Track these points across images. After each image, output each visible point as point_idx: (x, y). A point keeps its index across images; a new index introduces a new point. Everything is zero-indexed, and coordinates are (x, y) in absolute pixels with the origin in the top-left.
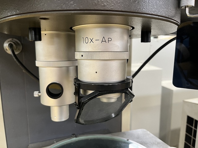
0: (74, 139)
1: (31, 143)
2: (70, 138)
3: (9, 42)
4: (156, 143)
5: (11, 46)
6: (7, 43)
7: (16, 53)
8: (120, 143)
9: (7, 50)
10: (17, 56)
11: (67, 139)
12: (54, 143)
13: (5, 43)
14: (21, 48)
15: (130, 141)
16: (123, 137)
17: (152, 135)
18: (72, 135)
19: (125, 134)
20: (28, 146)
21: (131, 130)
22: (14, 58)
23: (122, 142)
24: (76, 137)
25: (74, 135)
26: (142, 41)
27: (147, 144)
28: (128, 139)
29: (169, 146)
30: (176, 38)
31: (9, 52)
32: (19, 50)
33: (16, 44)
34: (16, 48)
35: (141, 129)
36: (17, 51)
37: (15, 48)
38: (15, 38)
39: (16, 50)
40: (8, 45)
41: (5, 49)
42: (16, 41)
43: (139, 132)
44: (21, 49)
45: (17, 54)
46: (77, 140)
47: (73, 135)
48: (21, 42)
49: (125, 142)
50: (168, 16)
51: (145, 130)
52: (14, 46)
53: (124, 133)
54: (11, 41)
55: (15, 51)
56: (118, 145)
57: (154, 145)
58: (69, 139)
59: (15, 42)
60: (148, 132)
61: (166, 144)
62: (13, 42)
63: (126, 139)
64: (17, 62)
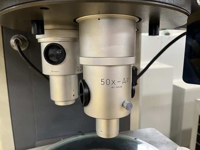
0: (80, 137)
1: (38, 140)
2: (76, 136)
3: (15, 37)
4: (166, 143)
5: (17, 42)
6: (14, 39)
7: (22, 50)
8: (128, 142)
9: (13, 46)
10: (23, 52)
11: (73, 137)
12: (61, 140)
13: (12, 39)
14: (27, 44)
15: (138, 140)
16: (130, 135)
17: (161, 134)
18: (79, 132)
19: (133, 133)
20: (35, 143)
21: (140, 128)
22: (20, 54)
23: (129, 141)
24: (83, 134)
27: (156, 143)
28: (136, 138)
29: (179, 146)
30: (186, 33)
31: (16, 48)
32: (25, 46)
33: (23, 40)
34: (23, 43)
35: (150, 127)
36: (23, 47)
37: (21, 44)
38: (22, 34)
39: (22, 46)
40: (14, 41)
41: (12, 45)
42: (22, 38)
43: (148, 131)
44: (28, 46)
45: (24, 51)
46: (83, 138)
48: (27, 39)
49: (132, 141)
51: (154, 129)
52: (20, 42)
54: (17, 37)
55: (21, 48)
56: (125, 144)
57: (163, 144)
58: (76, 137)
59: (21, 38)
60: (158, 131)
61: (176, 144)
62: (19, 38)
63: (134, 138)
64: (23, 58)
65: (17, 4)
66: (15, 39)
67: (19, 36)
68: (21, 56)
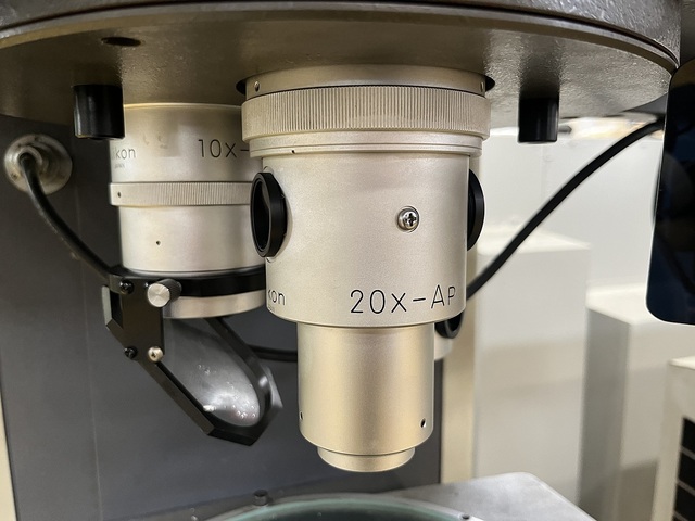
0: (262, 512)
2: (246, 508)
3: (20, 146)
5: (27, 161)
6: (16, 151)
7: (48, 188)
9: (15, 177)
10: (50, 200)
11: (237, 512)
13: (9, 150)
14: (68, 168)
16: (446, 504)
18: (256, 494)
19: (457, 494)
21: (474, 476)
22: (40, 207)
24: (270, 502)
25: (262, 495)
26: (523, 138)
28: (467, 514)
31: (24, 184)
32: (60, 176)
33: (49, 154)
34: (49, 168)
36: (53, 182)
37: (44, 170)
38: (48, 134)
39: (48, 175)
40: (17, 156)
41: (9, 175)
42: (49, 146)
43: (510, 484)
44: (69, 174)
45: (52, 194)
46: (273, 516)
47: (260, 494)
48: (66, 148)
50: (639, 26)
51: (531, 478)
52: (40, 161)
53: (451, 489)
54: (29, 144)
55: (42, 182)
58: (246, 512)
59: (43, 147)
60: (544, 487)
62: (37, 149)
63: (459, 515)
64: (49, 222)
65: (14, 21)
66: (22, 150)
67: (36, 139)
68: (42, 213)
